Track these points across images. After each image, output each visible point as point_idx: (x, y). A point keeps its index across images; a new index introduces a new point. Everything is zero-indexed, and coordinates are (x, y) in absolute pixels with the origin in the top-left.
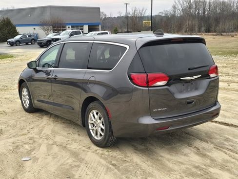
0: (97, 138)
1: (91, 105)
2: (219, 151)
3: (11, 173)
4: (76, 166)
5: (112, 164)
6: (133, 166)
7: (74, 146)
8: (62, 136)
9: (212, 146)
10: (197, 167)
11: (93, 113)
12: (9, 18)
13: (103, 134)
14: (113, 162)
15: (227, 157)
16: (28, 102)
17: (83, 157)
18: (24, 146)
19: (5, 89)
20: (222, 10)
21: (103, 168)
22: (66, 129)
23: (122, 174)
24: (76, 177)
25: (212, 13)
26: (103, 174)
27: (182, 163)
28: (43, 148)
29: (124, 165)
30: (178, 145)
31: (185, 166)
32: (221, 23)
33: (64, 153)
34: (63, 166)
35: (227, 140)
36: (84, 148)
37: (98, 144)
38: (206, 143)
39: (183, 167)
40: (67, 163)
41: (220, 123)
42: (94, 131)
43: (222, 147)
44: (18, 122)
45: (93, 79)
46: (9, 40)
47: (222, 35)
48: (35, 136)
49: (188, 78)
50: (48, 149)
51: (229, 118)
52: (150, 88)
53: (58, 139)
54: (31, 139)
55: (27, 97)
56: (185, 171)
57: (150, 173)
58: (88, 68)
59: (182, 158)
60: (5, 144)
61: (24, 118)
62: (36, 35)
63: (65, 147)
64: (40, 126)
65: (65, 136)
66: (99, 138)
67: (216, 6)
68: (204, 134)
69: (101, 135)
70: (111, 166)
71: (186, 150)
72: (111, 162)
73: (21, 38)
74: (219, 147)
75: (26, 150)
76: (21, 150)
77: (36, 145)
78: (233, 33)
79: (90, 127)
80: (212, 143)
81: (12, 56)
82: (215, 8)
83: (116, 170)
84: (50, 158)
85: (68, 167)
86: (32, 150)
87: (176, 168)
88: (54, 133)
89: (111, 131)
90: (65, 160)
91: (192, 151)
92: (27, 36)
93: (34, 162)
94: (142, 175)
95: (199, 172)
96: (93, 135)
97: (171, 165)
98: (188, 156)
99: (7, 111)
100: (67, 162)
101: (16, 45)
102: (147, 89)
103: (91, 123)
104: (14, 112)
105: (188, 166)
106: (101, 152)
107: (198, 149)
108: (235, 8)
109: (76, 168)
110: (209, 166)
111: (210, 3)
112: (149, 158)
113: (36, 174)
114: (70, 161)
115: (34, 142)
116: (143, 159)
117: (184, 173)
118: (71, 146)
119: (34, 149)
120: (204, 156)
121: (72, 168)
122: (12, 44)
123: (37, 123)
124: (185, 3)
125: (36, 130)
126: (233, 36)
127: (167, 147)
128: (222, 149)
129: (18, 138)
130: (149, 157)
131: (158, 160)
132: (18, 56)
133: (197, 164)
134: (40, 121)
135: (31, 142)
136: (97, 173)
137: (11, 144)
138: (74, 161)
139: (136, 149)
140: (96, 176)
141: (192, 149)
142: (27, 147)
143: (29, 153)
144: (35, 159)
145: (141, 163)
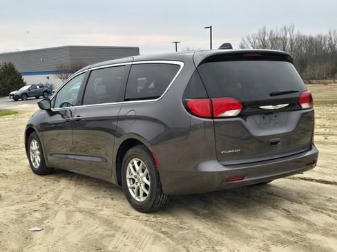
0: (138, 200)
1: (130, 152)
2: (319, 214)
3: (14, 246)
4: (108, 236)
5: (163, 232)
6: (194, 234)
7: (105, 213)
8: (88, 200)
9: (308, 208)
10: (288, 233)
11: (133, 163)
12: (12, 63)
13: (147, 193)
14: (163, 230)
15: (331, 220)
16: (38, 159)
17: (119, 225)
18: (33, 214)
19: (6, 148)
20: (310, 50)
21: (148, 237)
22: (93, 193)
23: (178, 244)
24: (110, 248)
25: (295, 53)
26: (149, 245)
27: (266, 229)
28: (61, 216)
29: (180, 232)
30: (258, 207)
31: (271, 232)
32: (308, 67)
33: (91, 221)
34: (90, 237)
35: (330, 200)
36: (120, 214)
37: (140, 208)
38: (300, 205)
39: (267, 233)
40: (97, 233)
41: (317, 181)
42: (135, 191)
43: (323, 209)
44: (24, 187)
45: (132, 113)
46: (12, 93)
47: (310, 83)
48: (49, 202)
49: (271, 107)
50: (68, 217)
51: (330, 175)
52: (215, 120)
53: (82, 204)
54: (42, 205)
55: (38, 152)
56: (271, 237)
57: (218, 242)
58: (125, 100)
59: (264, 223)
60: (5, 212)
61: (33, 182)
62: (51, 86)
63: (93, 214)
64: (56, 190)
65: (92, 201)
66: (142, 199)
67: (301, 44)
68: (295, 195)
69: (145, 195)
70: (160, 234)
71: (271, 213)
72: (161, 229)
73: (29, 90)
74: (319, 209)
75: (35, 219)
76: (28, 219)
77: (50, 212)
78: (326, 81)
79: (129, 185)
80: (308, 204)
81: (16, 113)
82: (299, 47)
83: (168, 239)
84: (71, 227)
85: (97, 237)
86: (43, 219)
87: (257, 234)
88: (76, 198)
89: (160, 186)
90: (93, 228)
91: (279, 214)
92: (38, 87)
93: (47, 233)
94: (207, 244)
95: (291, 239)
96: (134, 196)
97: (249, 232)
98: (274, 220)
99: (8, 173)
100: (96, 231)
101: (23, 100)
102: (211, 120)
103: (130, 179)
104: (18, 174)
105: (276, 233)
106: (145, 218)
107: (288, 211)
108: (327, 46)
109: (109, 238)
110: (306, 231)
111: (291, 40)
112: (216, 224)
113: (50, 247)
114: (100, 230)
115: (48, 209)
116: (208, 225)
117: (269, 240)
118: (102, 213)
119: (47, 218)
120: (298, 219)
121: (103, 237)
122: (16, 98)
123: (52, 187)
124: (257, 41)
125: (50, 195)
126: (326, 84)
127: (242, 210)
128: (324, 211)
129: (24, 205)
130: (216, 222)
131: (229, 226)
132: (24, 112)
133: (287, 230)
134: (56, 184)
135: (44, 209)
136: (140, 243)
137: (14, 212)
138: (105, 230)
139: (196, 214)
140: (139, 246)
141: (278, 211)
142: (37, 215)
143: (40, 221)
144: (50, 230)
145: (205, 230)
